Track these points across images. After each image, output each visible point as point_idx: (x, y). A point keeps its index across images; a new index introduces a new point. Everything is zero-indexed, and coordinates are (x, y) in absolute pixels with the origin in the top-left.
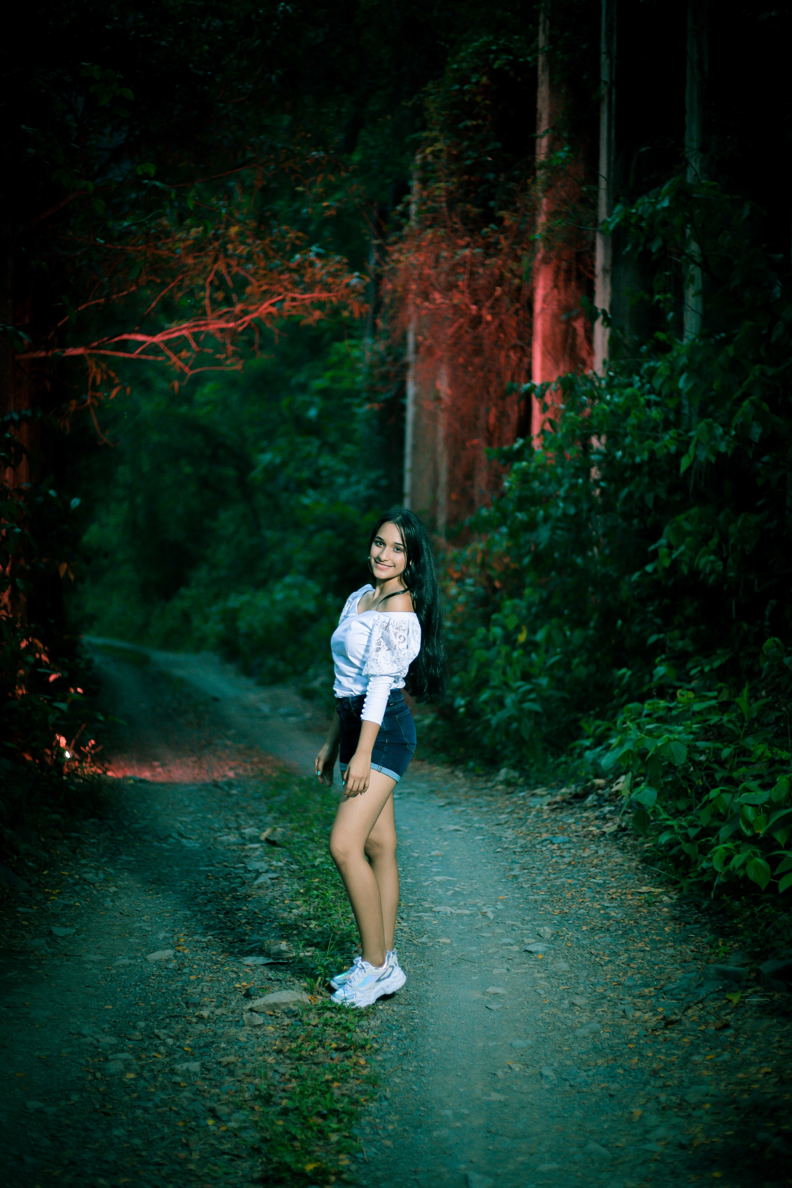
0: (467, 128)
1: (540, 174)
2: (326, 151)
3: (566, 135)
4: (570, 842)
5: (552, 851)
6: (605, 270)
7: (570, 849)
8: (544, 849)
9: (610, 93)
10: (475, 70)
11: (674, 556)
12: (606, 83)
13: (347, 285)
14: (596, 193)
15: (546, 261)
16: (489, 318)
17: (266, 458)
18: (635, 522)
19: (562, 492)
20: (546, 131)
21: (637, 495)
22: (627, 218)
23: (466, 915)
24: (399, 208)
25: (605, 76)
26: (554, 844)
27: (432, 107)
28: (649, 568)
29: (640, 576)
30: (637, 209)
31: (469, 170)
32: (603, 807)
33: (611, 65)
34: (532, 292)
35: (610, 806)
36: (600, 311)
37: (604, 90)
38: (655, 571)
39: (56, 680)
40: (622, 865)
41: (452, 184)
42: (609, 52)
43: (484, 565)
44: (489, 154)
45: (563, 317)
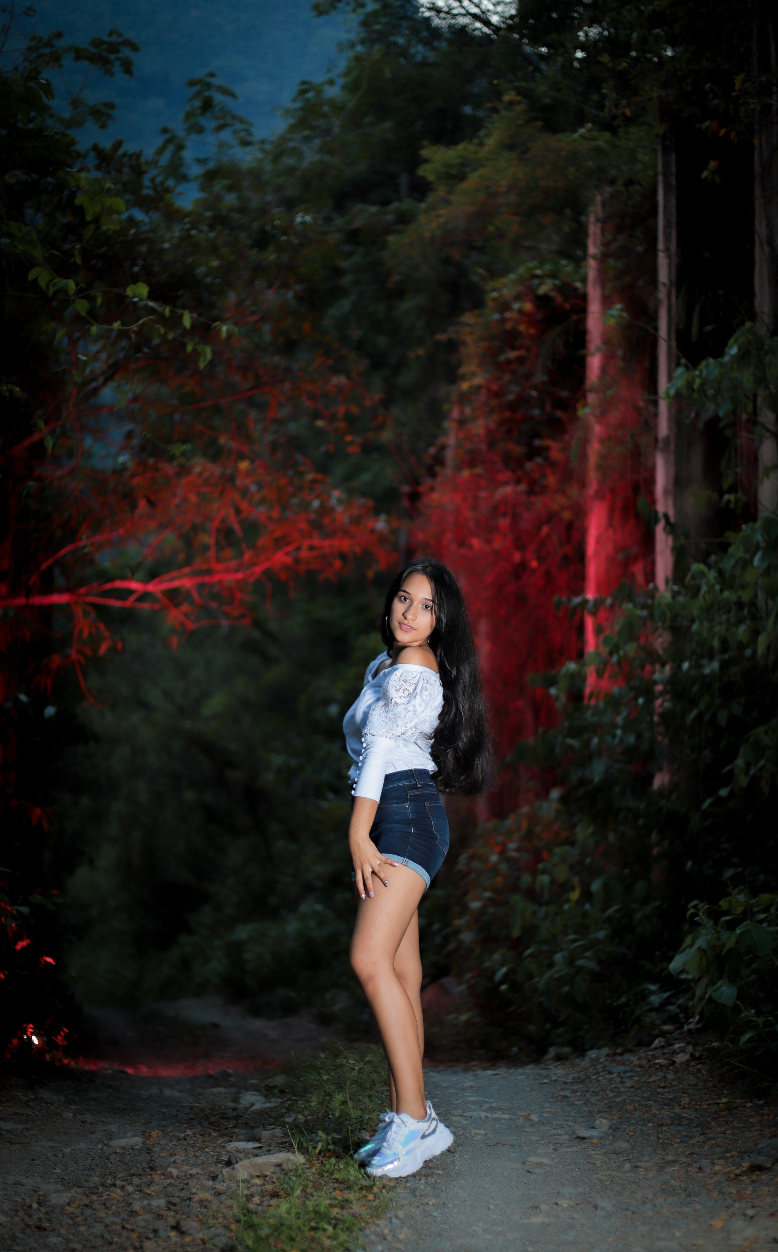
0: (508, 362)
1: (592, 398)
2: (349, 377)
3: (620, 353)
4: (631, 1071)
5: (611, 1080)
6: (666, 492)
7: (632, 1076)
8: (600, 1078)
9: (669, 295)
10: (517, 298)
11: (752, 772)
12: (664, 284)
13: (372, 531)
14: (656, 415)
15: (599, 496)
16: (534, 564)
17: (277, 760)
18: (706, 752)
19: (620, 720)
20: (598, 349)
21: (707, 717)
22: (689, 384)
23: (504, 1119)
24: (432, 450)
25: (663, 276)
26: (612, 1074)
27: (469, 339)
28: (723, 792)
29: (711, 805)
30: (701, 371)
31: (512, 407)
32: (672, 1044)
33: (669, 265)
34: (583, 533)
35: (679, 1043)
36: (660, 515)
37: (662, 294)
38: (731, 794)
39: (24, 949)
40: (696, 1085)
41: (492, 421)
42: (667, 250)
43: (530, 835)
44: (535, 387)
45: (620, 557)
